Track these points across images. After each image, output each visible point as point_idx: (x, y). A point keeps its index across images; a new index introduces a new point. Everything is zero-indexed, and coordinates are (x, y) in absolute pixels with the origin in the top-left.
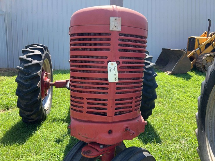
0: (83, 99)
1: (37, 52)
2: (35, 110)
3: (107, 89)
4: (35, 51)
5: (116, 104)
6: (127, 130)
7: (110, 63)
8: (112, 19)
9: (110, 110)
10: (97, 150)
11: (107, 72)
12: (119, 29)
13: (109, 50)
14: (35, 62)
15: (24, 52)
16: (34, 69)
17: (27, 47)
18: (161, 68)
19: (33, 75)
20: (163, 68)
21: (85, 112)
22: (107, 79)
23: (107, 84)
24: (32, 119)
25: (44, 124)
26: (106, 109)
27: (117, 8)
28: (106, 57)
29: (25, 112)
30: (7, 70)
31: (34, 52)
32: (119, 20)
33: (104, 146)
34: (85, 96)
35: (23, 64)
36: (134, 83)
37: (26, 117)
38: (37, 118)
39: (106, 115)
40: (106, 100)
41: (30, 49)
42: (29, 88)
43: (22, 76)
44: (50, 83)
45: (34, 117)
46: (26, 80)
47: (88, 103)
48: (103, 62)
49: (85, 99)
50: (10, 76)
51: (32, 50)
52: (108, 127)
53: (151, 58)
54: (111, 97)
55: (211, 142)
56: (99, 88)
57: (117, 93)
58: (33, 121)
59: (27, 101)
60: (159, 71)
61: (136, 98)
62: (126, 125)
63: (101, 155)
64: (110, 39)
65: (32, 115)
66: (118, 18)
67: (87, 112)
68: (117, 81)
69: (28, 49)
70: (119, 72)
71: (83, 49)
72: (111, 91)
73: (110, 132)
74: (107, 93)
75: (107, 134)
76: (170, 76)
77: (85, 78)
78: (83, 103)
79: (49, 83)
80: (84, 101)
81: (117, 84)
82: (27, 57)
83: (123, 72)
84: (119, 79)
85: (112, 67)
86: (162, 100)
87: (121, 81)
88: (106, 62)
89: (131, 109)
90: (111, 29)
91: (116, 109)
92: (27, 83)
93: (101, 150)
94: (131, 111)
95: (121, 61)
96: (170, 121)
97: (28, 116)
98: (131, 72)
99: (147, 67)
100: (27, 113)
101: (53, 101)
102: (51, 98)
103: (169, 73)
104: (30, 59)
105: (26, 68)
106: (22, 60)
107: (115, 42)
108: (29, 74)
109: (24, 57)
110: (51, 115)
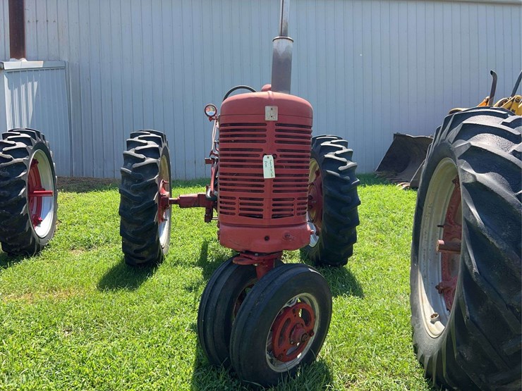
0: (235, 198)
1: (152, 144)
2: (147, 242)
3: (263, 186)
4: (148, 142)
5: (274, 205)
6: (286, 236)
7: (265, 156)
8: (268, 108)
9: (267, 211)
10: (251, 259)
11: (262, 167)
12: (276, 118)
13: (264, 141)
14: (150, 160)
15: (131, 145)
16: (148, 172)
17: (133, 136)
18: (392, 176)
19: (147, 183)
20: (397, 175)
21: (237, 214)
22: (262, 175)
23: (263, 180)
24: (143, 258)
25: (161, 268)
26: (261, 210)
27: (273, 94)
28: (261, 150)
29: (132, 244)
30: (73, 180)
31: (146, 144)
32: (276, 109)
33: (260, 254)
34: (238, 195)
35: (129, 164)
36: (296, 181)
37: (133, 253)
38: (150, 257)
39: (262, 218)
40: (262, 199)
41: (139, 138)
42: (140, 204)
43: (129, 183)
44: (170, 199)
45: (145, 254)
46: (136, 190)
47: (241, 204)
48: (258, 155)
49: (237, 199)
50: (81, 192)
51: (144, 141)
52: (265, 232)
53: (351, 152)
54: (267, 196)
55: (424, 278)
56: (253, 186)
57: (274, 191)
58: (144, 261)
59: (136, 226)
60: (385, 182)
61: (299, 199)
62: (286, 231)
63: (256, 265)
64: (265, 130)
65: (143, 250)
66: (273, 107)
67: (240, 215)
68: (274, 177)
69: (136, 139)
70: (275, 167)
71: (235, 141)
72: (268, 189)
73: (267, 238)
74: (262, 191)
75: (264, 240)
76: (406, 192)
77: (238, 174)
78: (234, 204)
79: (167, 198)
80: (237, 201)
81: (274, 180)
82: (137, 152)
83: (282, 167)
84: (276, 175)
85: (268, 160)
86: (383, 237)
87: (279, 178)
88: (261, 156)
89: (293, 212)
90: (267, 119)
91: (273, 210)
92: (137, 196)
93: (256, 258)
94: (292, 215)
95: (279, 154)
96: (388, 270)
97: (136, 251)
98: (291, 167)
99: (341, 168)
100: (135, 247)
101: (172, 235)
102: (170, 228)
103: (404, 186)
104: (142, 156)
105: (135, 170)
106: (127, 157)
107: (271, 133)
108: (140, 181)
109: (132, 152)
110: (171, 256)
